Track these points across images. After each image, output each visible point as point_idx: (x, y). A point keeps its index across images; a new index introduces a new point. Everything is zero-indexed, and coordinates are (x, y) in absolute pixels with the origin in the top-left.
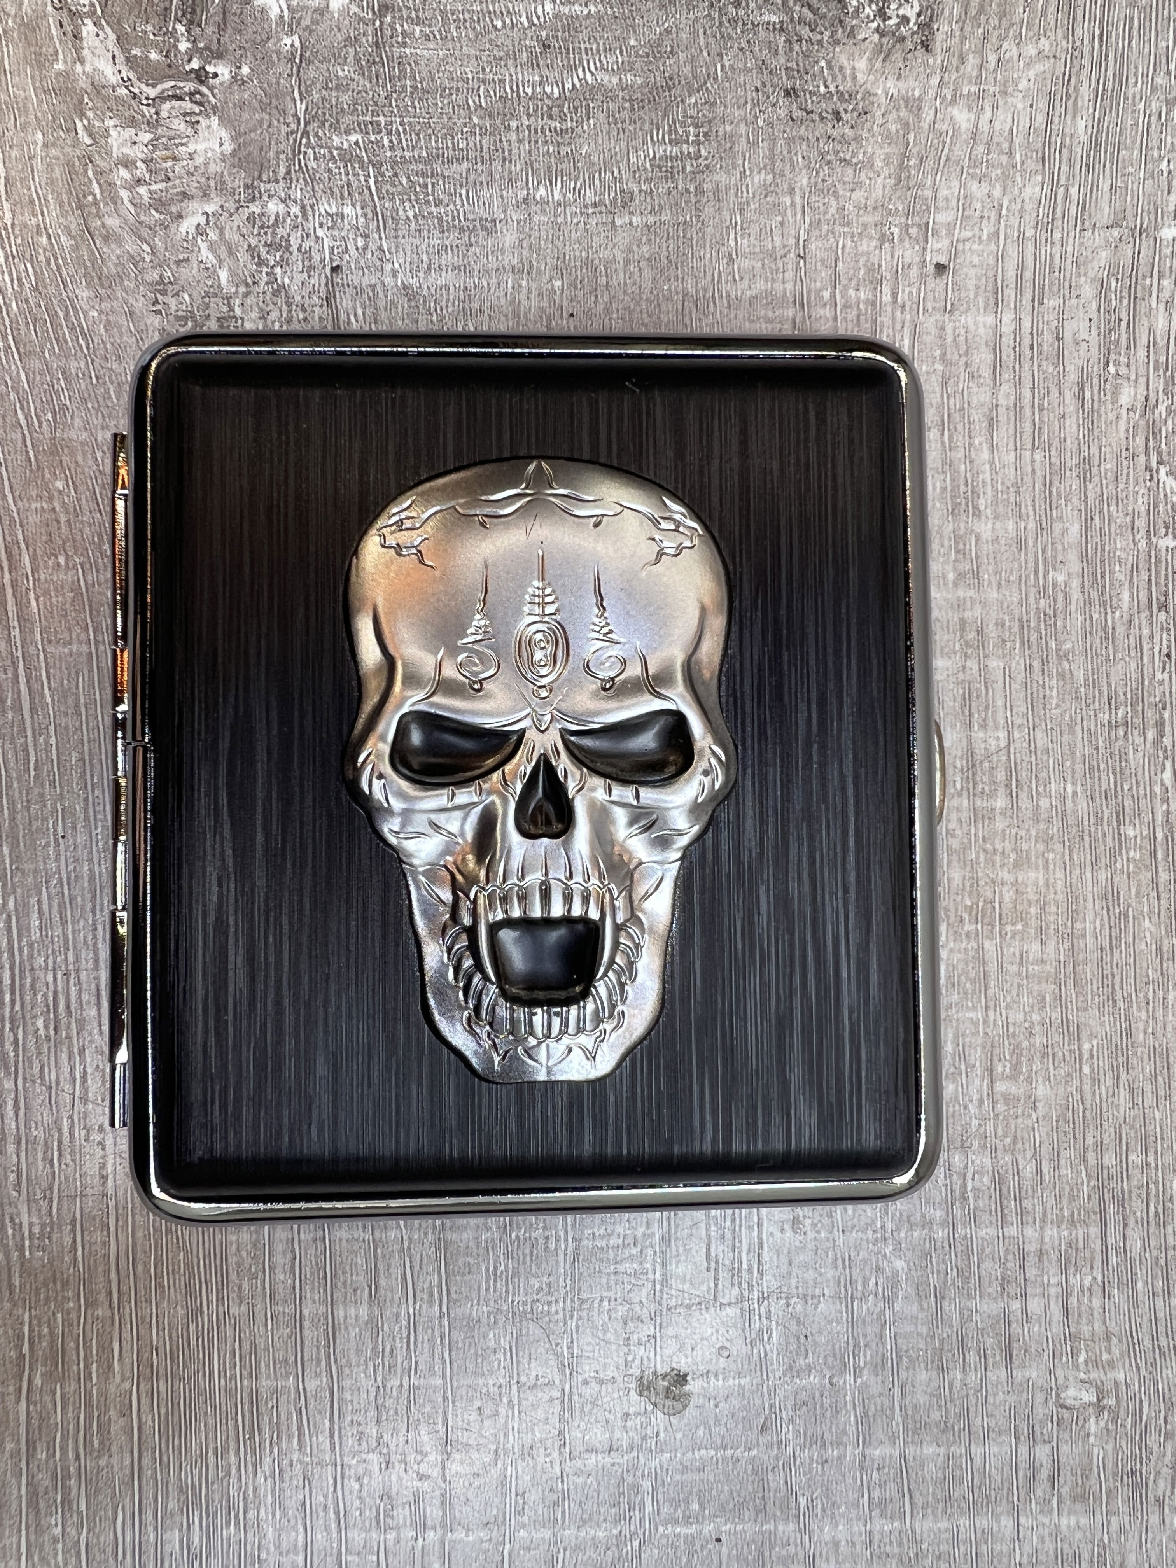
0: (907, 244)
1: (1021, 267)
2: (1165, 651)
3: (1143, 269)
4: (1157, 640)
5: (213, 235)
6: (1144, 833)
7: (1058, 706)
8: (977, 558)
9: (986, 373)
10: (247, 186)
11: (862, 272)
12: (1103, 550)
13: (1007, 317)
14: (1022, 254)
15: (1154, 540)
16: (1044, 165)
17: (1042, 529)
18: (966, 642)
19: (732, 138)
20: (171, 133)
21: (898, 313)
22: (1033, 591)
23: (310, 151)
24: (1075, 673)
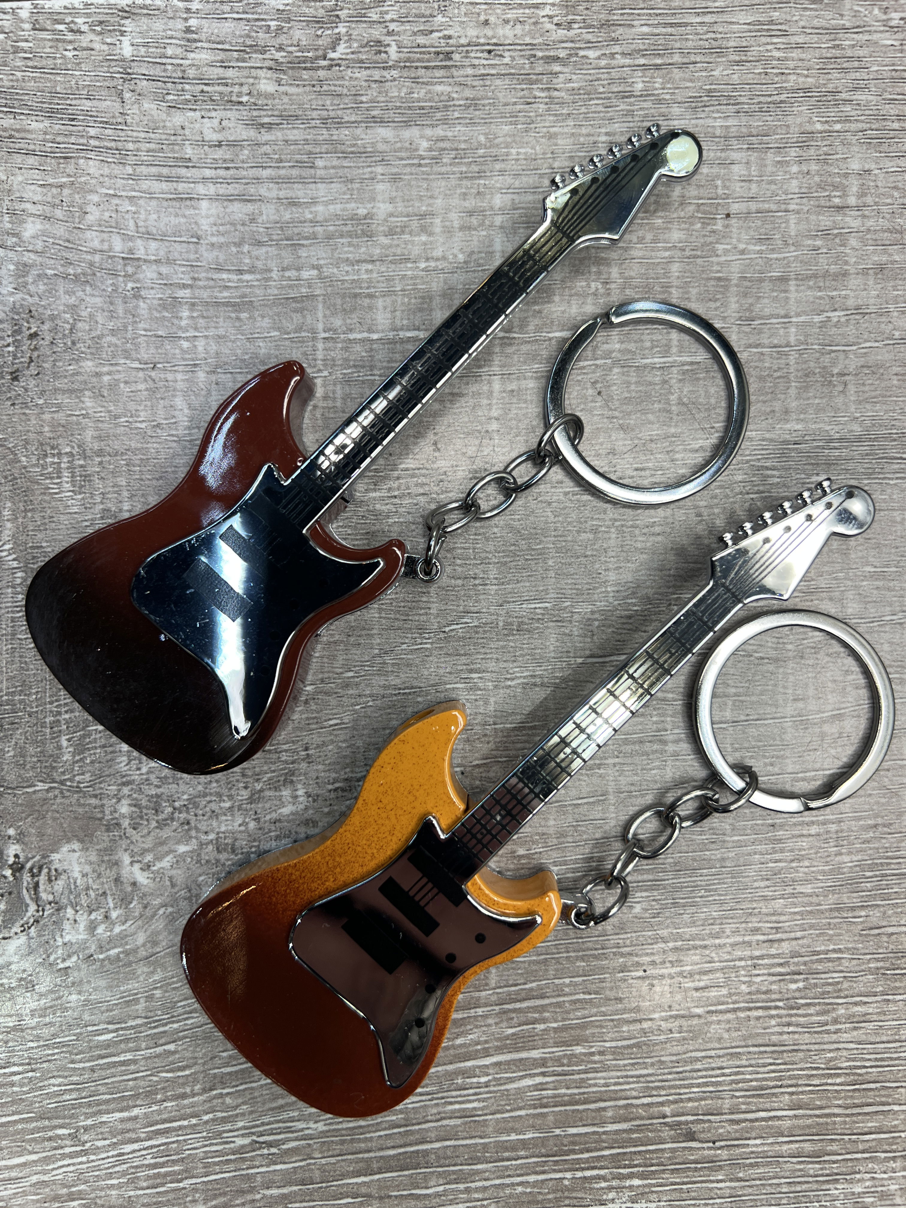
0: (141, 276)
1: (159, 178)
2: (486, 55)
3: (157, 71)
4: (476, 62)
5: (149, 858)
6: (640, 74)
7: (533, 148)
8: (408, 216)
9: (250, 207)
10: (108, 830)
11: (166, 314)
12: (400, 107)
13: (201, 189)
14: (148, 177)
15: (391, 63)
16: (71, 158)
17: (383, 160)
18: (479, 226)
19: (55, 426)
20: (66, 892)
21: (201, 283)
22: (436, 169)
23: (77, 778)
24: (505, 132)
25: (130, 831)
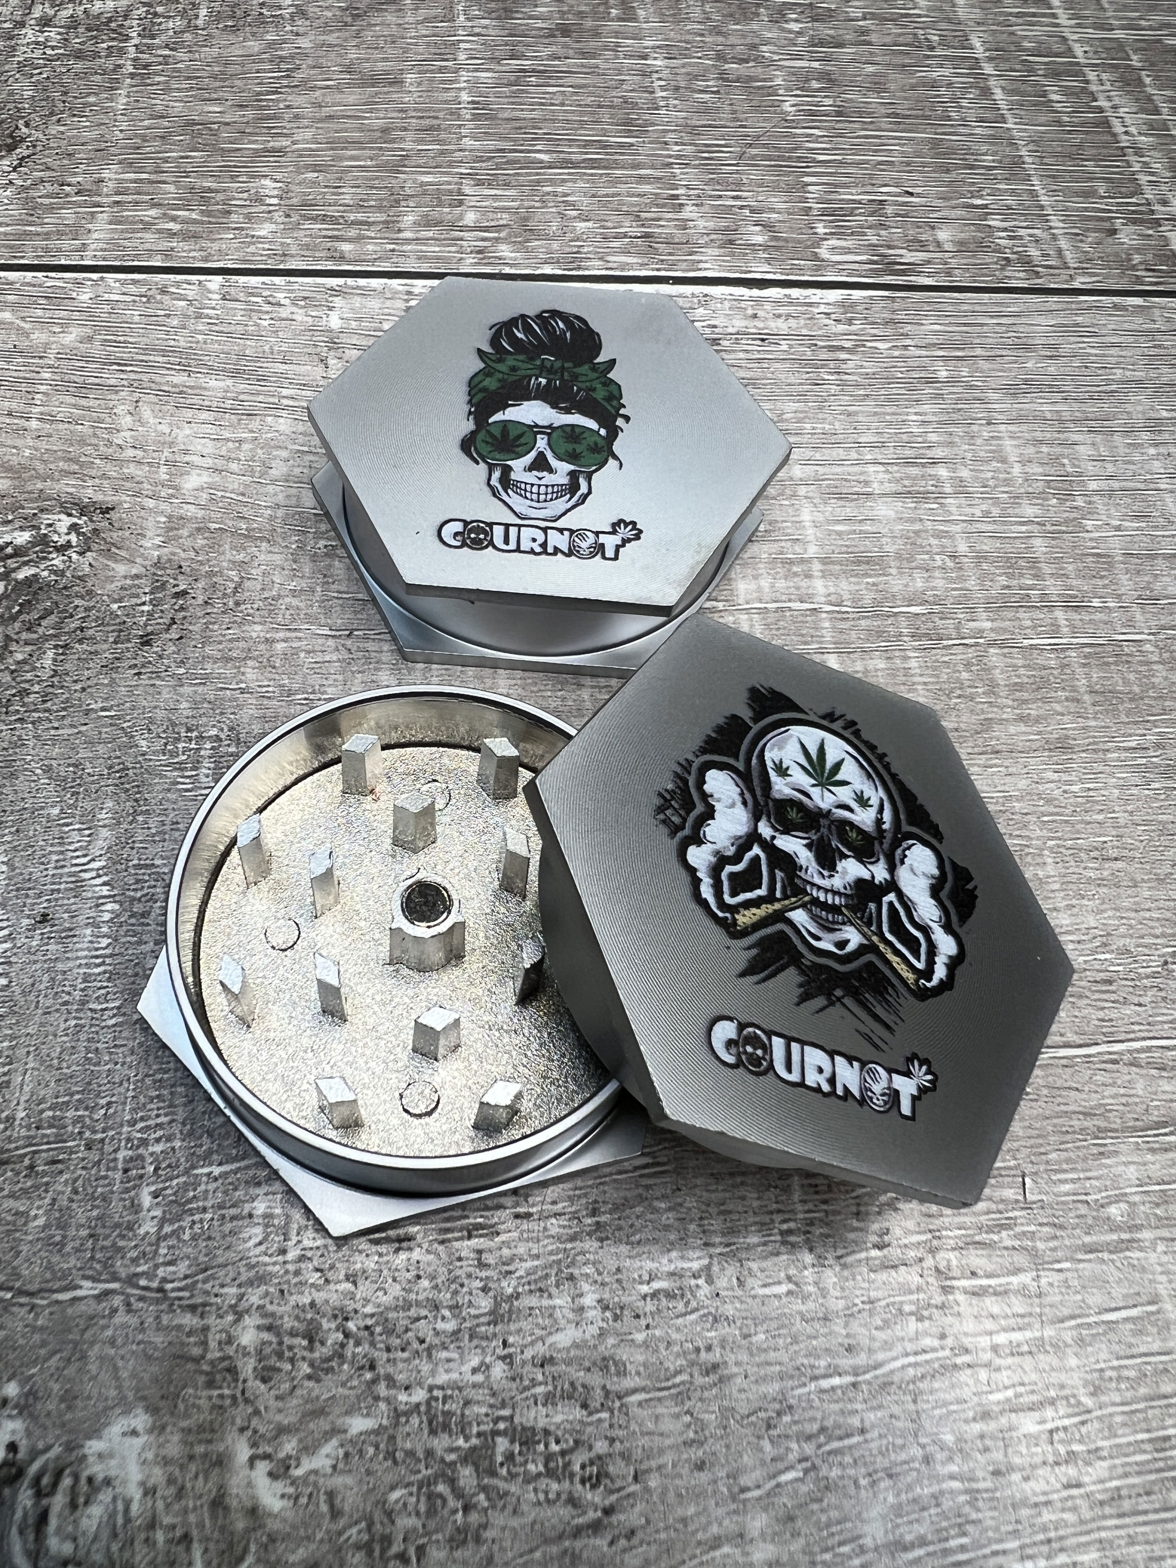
25: (256, 1386)
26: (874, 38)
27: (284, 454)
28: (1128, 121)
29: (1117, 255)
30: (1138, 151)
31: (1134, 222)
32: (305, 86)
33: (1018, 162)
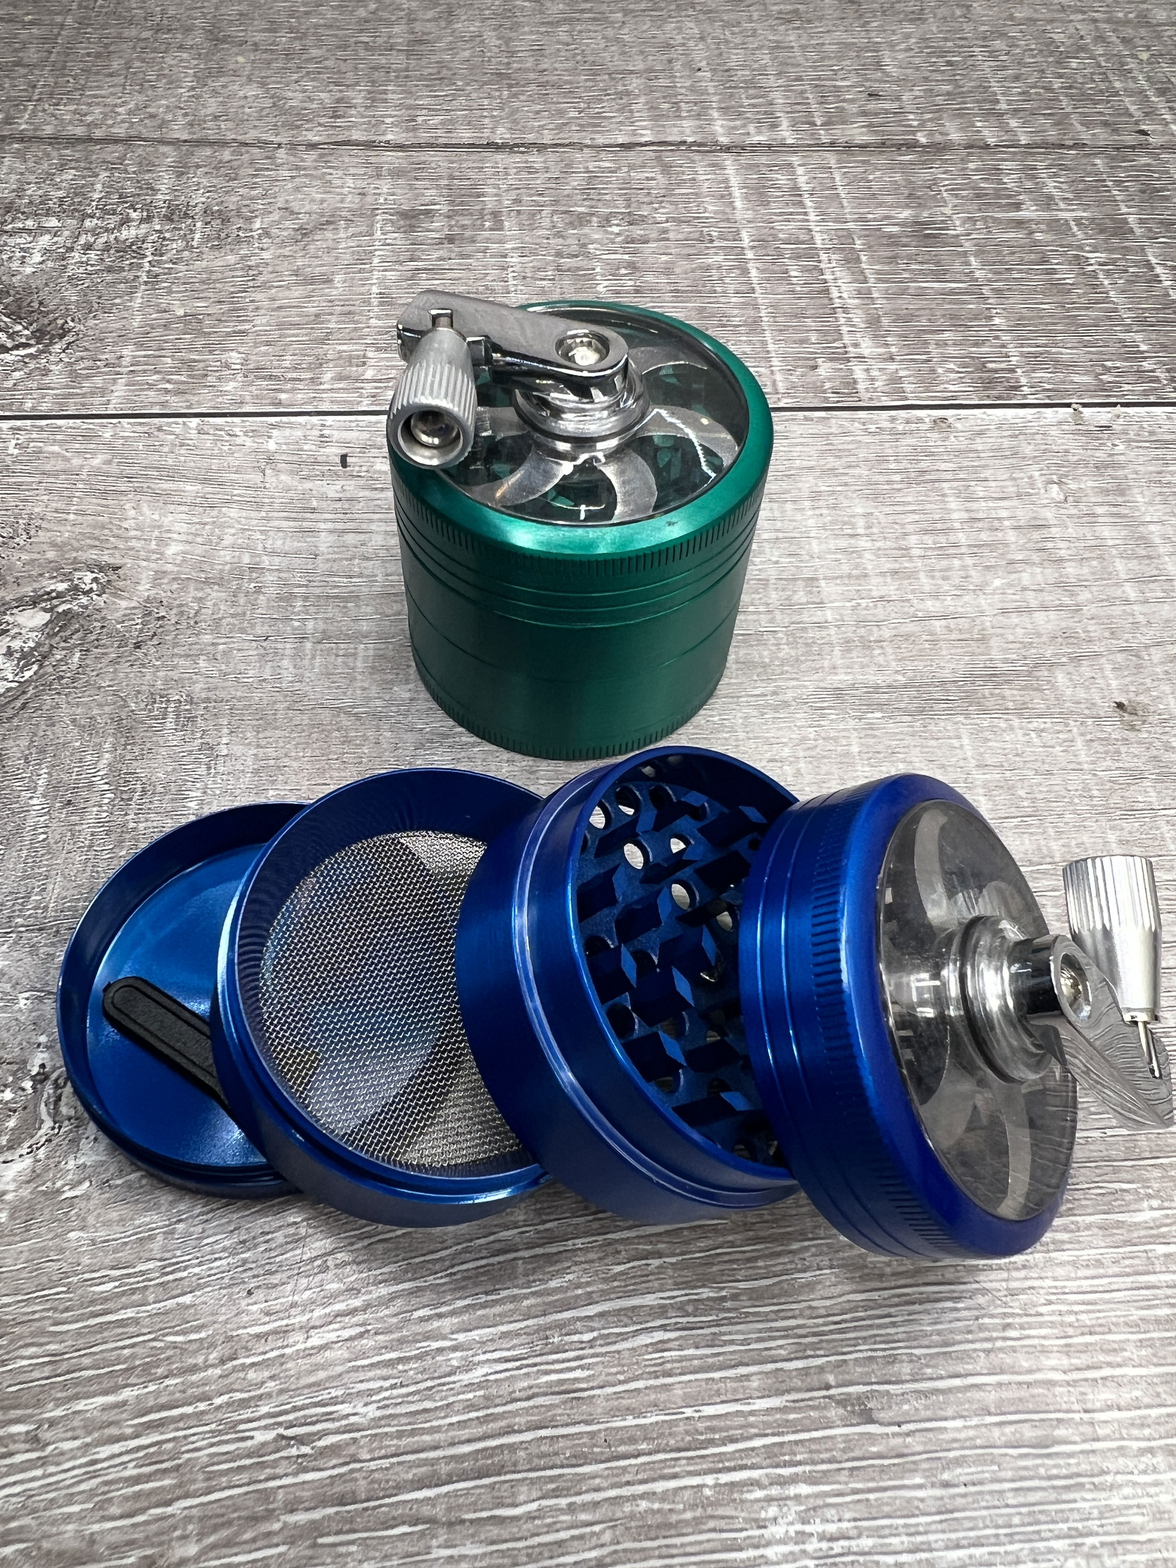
26: (671, 235)
27: (233, 531)
28: (844, 287)
29: (814, 383)
30: (845, 310)
31: (831, 360)
32: (265, 286)
33: (757, 321)
